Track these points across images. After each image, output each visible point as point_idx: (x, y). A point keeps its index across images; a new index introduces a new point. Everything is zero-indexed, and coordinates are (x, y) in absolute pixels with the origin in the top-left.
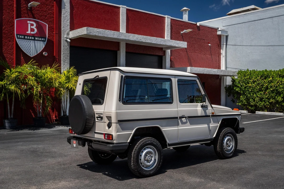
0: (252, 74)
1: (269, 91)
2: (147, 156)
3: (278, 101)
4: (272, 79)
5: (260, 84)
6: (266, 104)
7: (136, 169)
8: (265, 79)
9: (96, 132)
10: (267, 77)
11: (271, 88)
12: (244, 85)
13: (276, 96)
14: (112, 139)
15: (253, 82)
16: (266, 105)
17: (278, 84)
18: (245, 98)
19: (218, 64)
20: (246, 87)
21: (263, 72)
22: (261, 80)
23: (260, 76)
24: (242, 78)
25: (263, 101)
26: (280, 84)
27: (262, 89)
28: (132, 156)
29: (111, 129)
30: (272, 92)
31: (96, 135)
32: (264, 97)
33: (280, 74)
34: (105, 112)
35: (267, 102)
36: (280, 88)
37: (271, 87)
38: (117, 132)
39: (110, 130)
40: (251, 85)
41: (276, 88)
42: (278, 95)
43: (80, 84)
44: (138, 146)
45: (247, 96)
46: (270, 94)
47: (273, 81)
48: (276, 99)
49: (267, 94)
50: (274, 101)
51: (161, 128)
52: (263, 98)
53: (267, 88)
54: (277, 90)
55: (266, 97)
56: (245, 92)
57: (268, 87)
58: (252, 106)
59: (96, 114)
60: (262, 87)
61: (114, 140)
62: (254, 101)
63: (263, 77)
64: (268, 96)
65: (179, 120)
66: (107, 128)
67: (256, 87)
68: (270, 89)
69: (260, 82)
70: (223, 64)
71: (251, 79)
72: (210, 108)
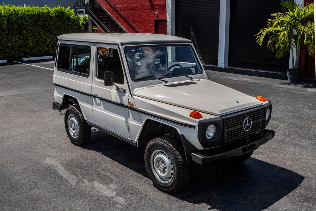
2: (72, 124)
38: (55, 93)
51: (79, 101)
65: (93, 99)
72: (127, 94)
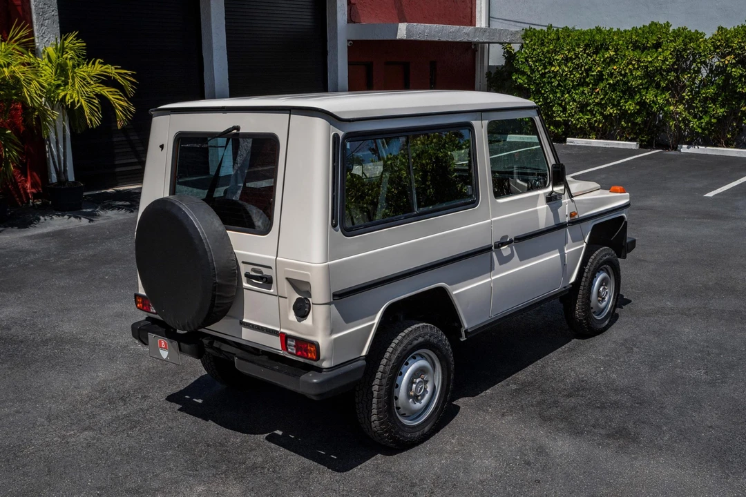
0: (562, 40)
1: (605, 87)
2: (415, 383)
3: (626, 111)
4: (614, 53)
5: (582, 65)
6: (595, 119)
7: (386, 432)
8: (596, 52)
9: (244, 320)
10: (600, 49)
11: (611, 77)
12: (540, 69)
13: (621, 98)
14: (318, 358)
15: (563, 61)
16: (596, 121)
17: (630, 67)
18: (540, 104)
19: (469, 10)
20: (545, 73)
21: (592, 33)
22: (585, 55)
23: (582, 46)
24: (534, 49)
25: (588, 113)
26: (634, 68)
27: (587, 80)
28: (375, 394)
29: (308, 321)
30: (613, 87)
31: (244, 330)
32: (590, 101)
33: (636, 41)
34: (280, 261)
35: (597, 114)
36: (635, 78)
37: (611, 75)
38: (332, 332)
39: (306, 326)
40: (558, 68)
41: (624, 77)
42: (626, 97)
43: (162, 147)
44: (389, 360)
45: (545, 99)
46: (606, 94)
47: (616, 58)
48: (621, 107)
49: (598, 93)
50: (615, 112)
51: (448, 287)
52: (588, 104)
53: (600, 78)
54: (626, 83)
55: (597, 101)
56: (542, 87)
57: (603, 75)
58: (557, 124)
59: (243, 262)
60: (588, 76)
61: (323, 360)
62: (565, 110)
63: (590, 48)
64: (602, 99)
65: (494, 253)
66: (292, 316)
67: (570, 75)
68: (607, 80)
69: (581, 61)
70: (481, 8)
71: (559, 52)
72: (566, 200)
